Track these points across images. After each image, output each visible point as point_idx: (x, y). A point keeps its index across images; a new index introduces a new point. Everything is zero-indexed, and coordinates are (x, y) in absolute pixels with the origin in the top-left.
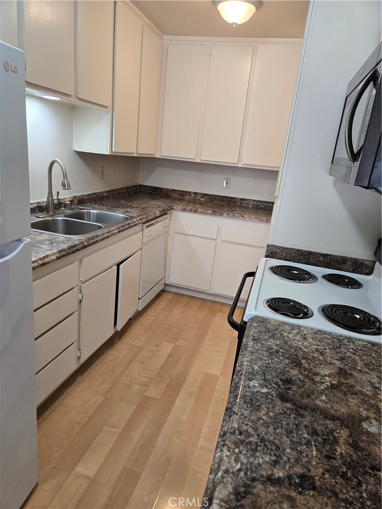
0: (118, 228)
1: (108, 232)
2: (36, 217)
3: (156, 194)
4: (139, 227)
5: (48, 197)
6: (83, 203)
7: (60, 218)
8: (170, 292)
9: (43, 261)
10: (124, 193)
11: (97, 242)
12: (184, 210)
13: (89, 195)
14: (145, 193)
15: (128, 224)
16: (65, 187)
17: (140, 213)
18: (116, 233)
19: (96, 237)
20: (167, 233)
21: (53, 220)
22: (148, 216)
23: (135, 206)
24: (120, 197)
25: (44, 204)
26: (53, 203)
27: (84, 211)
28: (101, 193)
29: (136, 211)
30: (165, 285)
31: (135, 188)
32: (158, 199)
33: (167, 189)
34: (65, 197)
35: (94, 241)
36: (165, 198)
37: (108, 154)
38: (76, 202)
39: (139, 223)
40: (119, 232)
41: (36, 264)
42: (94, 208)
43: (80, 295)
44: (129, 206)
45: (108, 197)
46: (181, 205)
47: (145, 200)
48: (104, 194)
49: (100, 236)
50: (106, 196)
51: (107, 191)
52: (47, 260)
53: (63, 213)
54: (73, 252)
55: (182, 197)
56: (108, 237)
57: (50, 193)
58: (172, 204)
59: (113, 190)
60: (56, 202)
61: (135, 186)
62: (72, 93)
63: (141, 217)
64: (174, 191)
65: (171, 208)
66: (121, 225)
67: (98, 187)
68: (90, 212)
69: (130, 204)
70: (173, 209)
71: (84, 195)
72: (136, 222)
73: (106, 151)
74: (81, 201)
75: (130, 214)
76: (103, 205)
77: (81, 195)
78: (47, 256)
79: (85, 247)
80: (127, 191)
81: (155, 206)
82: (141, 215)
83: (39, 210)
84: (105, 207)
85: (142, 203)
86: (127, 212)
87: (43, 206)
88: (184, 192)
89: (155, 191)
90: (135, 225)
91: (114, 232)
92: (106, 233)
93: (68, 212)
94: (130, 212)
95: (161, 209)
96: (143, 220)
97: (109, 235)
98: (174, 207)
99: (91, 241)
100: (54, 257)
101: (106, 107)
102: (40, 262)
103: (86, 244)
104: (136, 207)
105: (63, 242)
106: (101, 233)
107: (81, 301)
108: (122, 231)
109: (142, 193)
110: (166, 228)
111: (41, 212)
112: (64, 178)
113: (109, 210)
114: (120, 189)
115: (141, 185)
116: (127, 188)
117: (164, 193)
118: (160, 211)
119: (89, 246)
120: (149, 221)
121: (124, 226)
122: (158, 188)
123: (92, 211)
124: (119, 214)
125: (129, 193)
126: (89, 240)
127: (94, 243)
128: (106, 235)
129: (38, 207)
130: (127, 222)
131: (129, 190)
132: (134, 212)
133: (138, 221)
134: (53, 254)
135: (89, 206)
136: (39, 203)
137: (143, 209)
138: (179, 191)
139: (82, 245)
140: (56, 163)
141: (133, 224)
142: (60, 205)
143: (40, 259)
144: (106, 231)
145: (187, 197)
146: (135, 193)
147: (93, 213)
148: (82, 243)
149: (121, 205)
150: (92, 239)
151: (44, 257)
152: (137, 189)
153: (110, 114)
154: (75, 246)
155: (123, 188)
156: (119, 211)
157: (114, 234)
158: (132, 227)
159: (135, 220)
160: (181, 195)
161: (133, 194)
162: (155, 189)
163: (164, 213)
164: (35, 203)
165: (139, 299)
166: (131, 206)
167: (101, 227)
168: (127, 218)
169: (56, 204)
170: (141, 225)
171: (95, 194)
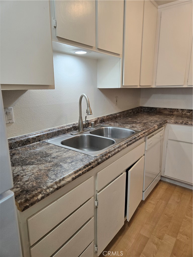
0: (127, 143)
1: (119, 147)
2: (71, 135)
3: (152, 112)
4: (142, 140)
5: (79, 120)
6: (104, 121)
7: (85, 135)
8: (165, 182)
9: (59, 185)
10: (131, 112)
11: (109, 157)
12: (176, 123)
13: (107, 116)
14: (144, 111)
15: (135, 139)
16: (88, 113)
17: (143, 128)
18: (125, 147)
19: (109, 153)
20: (162, 140)
21: (81, 136)
22: (149, 130)
23: (138, 121)
24: (128, 115)
25: (77, 125)
26: (82, 124)
27: (104, 127)
28: (115, 114)
29: (140, 126)
30: (161, 176)
31: (138, 109)
32: (155, 115)
33: (160, 108)
34: (92, 119)
35: (107, 157)
36: (159, 114)
37: (120, 88)
38: (99, 121)
39: (143, 136)
40: (127, 146)
41: (51, 189)
42: (110, 125)
43: (96, 202)
44: (134, 122)
45: (120, 116)
46: (173, 119)
47: (145, 116)
48: (118, 115)
49: (112, 152)
50: (119, 116)
51: (119, 113)
52: (63, 183)
53: (90, 130)
54: (88, 170)
55: (171, 113)
56: (119, 151)
57: (81, 117)
58: (166, 119)
59: (123, 112)
60: (84, 123)
61: (137, 108)
62: (94, 45)
63: (144, 132)
64: (165, 109)
65: (165, 122)
66: (129, 139)
67: (113, 110)
68: (107, 129)
69: (135, 121)
70: (167, 122)
71: (104, 117)
72: (141, 136)
73: (118, 86)
74: (103, 120)
75: (136, 129)
76: (116, 122)
77: (102, 117)
78: (63, 179)
79: (99, 164)
80: (133, 111)
81: (153, 121)
82: (143, 130)
83: (74, 129)
84: (118, 124)
85: (143, 119)
86: (133, 127)
87: (77, 126)
88: (173, 109)
89: (151, 110)
90: (140, 139)
91: (123, 146)
92: (117, 148)
93: (93, 129)
94: (135, 127)
95: (158, 123)
96: (146, 134)
97: (119, 149)
98: (168, 121)
99: (104, 158)
100: (70, 179)
101: (118, 55)
102: (56, 187)
103: (100, 160)
104: (140, 123)
105: (82, 160)
106: (113, 149)
107: (96, 207)
108: (130, 144)
109: (142, 112)
110: (162, 137)
111: (76, 130)
112: (88, 107)
113: (120, 126)
114: (128, 111)
115: (141, 107)
116: (132, 109)
117: (158, 111)
118: (158, 125)
119: (102, 162)
120: (150, 133)
121: (131, 140)
122: (153, 108)
123: (108, 127)
124: (127, 129)
125: (133, 113)
126: (103, 156)
127: (107, 159)
128: (117, 150)
129: (73, 127)
130: (134, 137)
131: (134, 110)
132: (138, 127)
133: (142, 134)
134: (70, 175)
135: (108, 123)
136: (74, 124)
137: (145, 124)
138: (169, 109)
139: (96, 162)
140: (83, 97)
141: (138, 138)
142: (88, 124)
143: (56, 183)
144: (117, 146)
145: (175, 113)
146: (138, 112)
147: (109, 129)
148: (97, 160)
149: (129, 121)
150: (106, 155)
151: (60, 181)
152: (139, 109)
153: (121, 60)
154: (90, 164)
155: (130, 110)
156: (127, 126)
157: (123, 148)
158: (137, 140)
159: (140, 134)
160: (170, 112)
161: (136, 113)
162: (151, 109)
163: (160, 126)
164: (72, 125)
165: (143, 191)
166: (136, 122)
167: (113, 142)
168: (133, 133)
169: (84, 125)
170: (144, 137)
171: (111, 115)
